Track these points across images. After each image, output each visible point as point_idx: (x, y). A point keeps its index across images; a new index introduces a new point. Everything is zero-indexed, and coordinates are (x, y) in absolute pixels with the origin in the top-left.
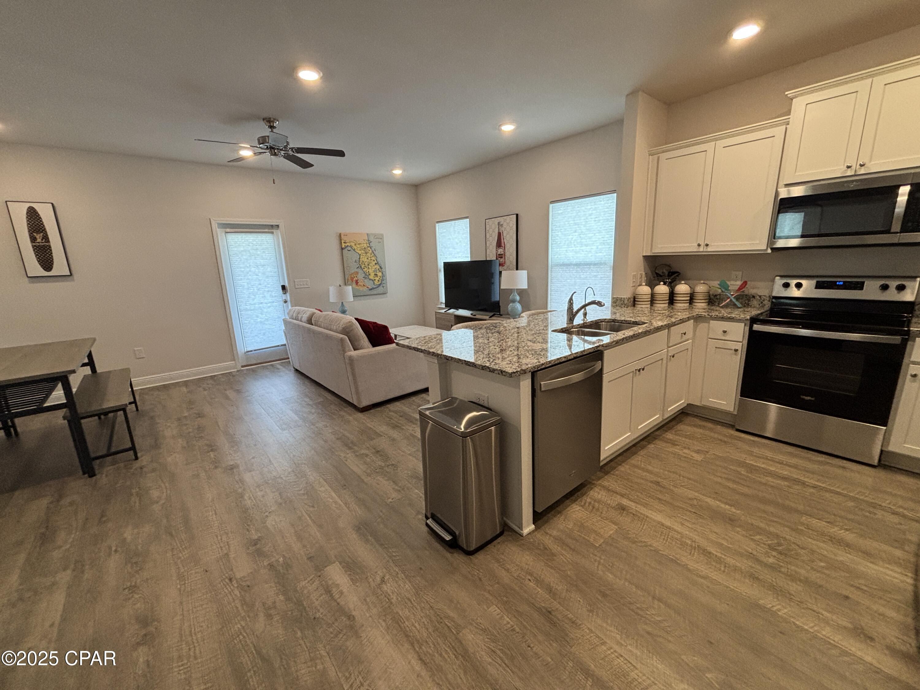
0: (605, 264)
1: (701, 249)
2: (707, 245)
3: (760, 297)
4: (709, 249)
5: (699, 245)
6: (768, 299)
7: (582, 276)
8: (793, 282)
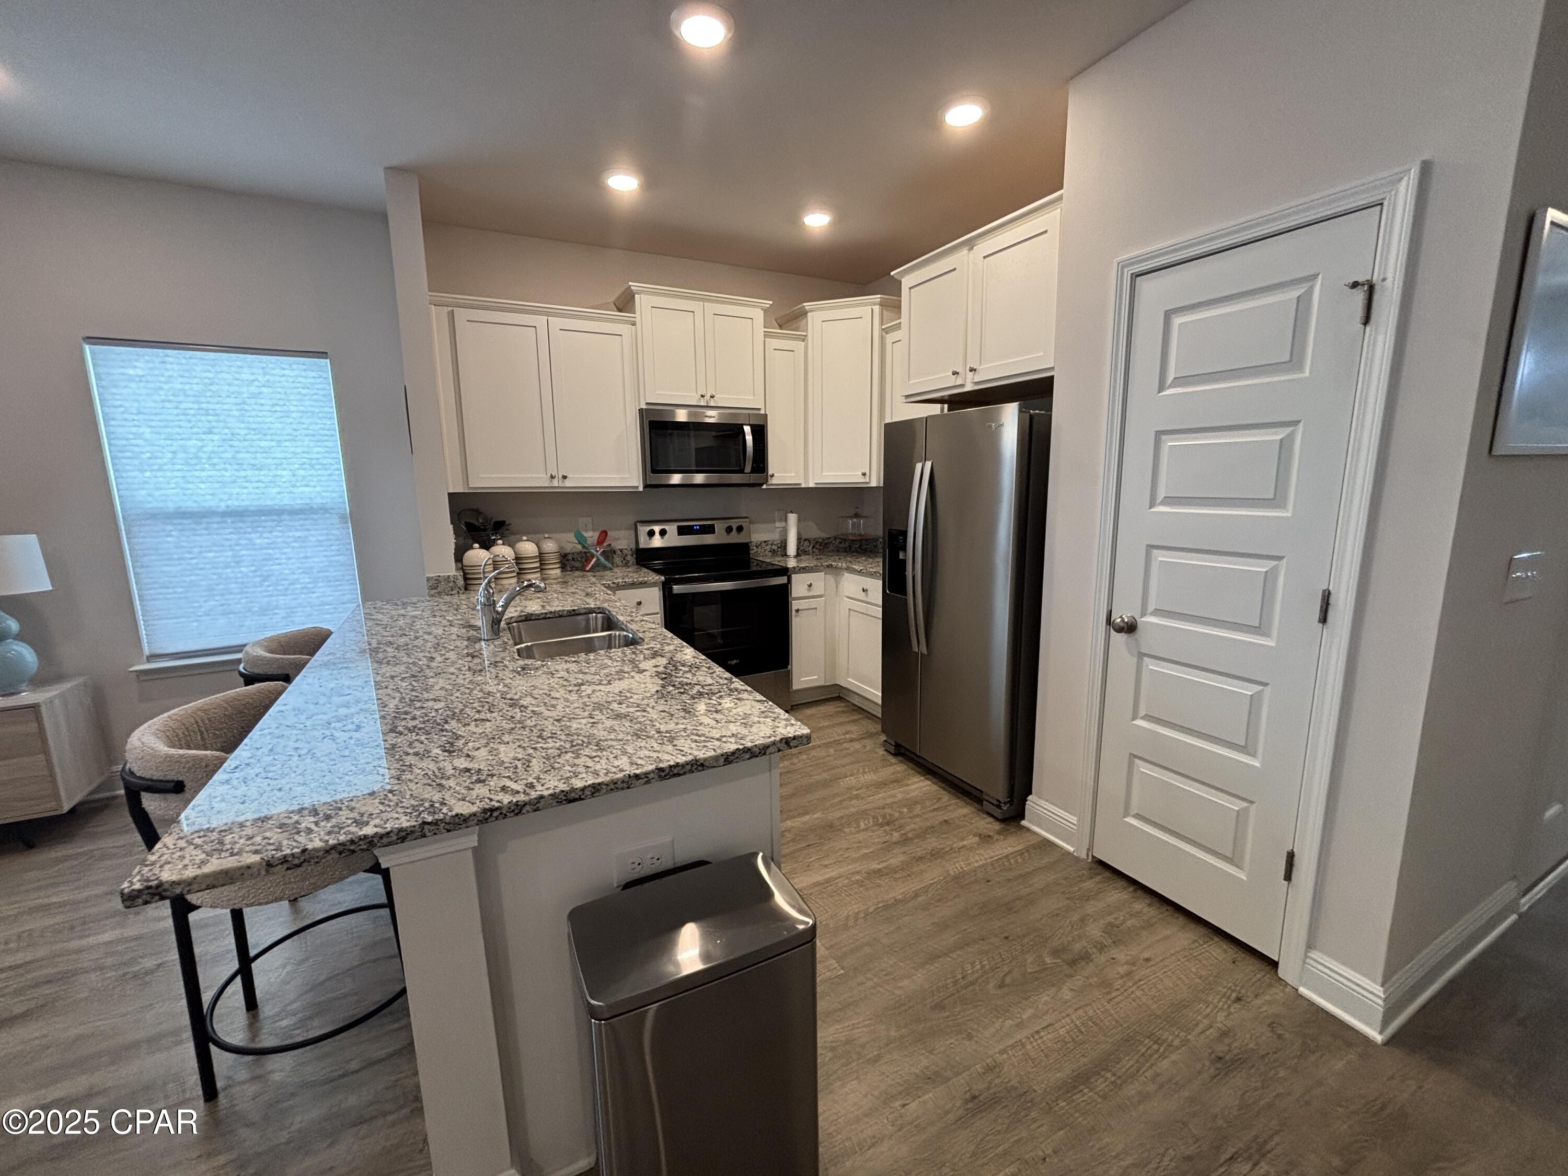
0: (324, 510)
1: (555, 483)
2: (565, 477)
3: (621, 551)
4: (568, 483)
5: (552, 477)
6: (630, 553)
7: (258, 541)
8: (657, 529)
